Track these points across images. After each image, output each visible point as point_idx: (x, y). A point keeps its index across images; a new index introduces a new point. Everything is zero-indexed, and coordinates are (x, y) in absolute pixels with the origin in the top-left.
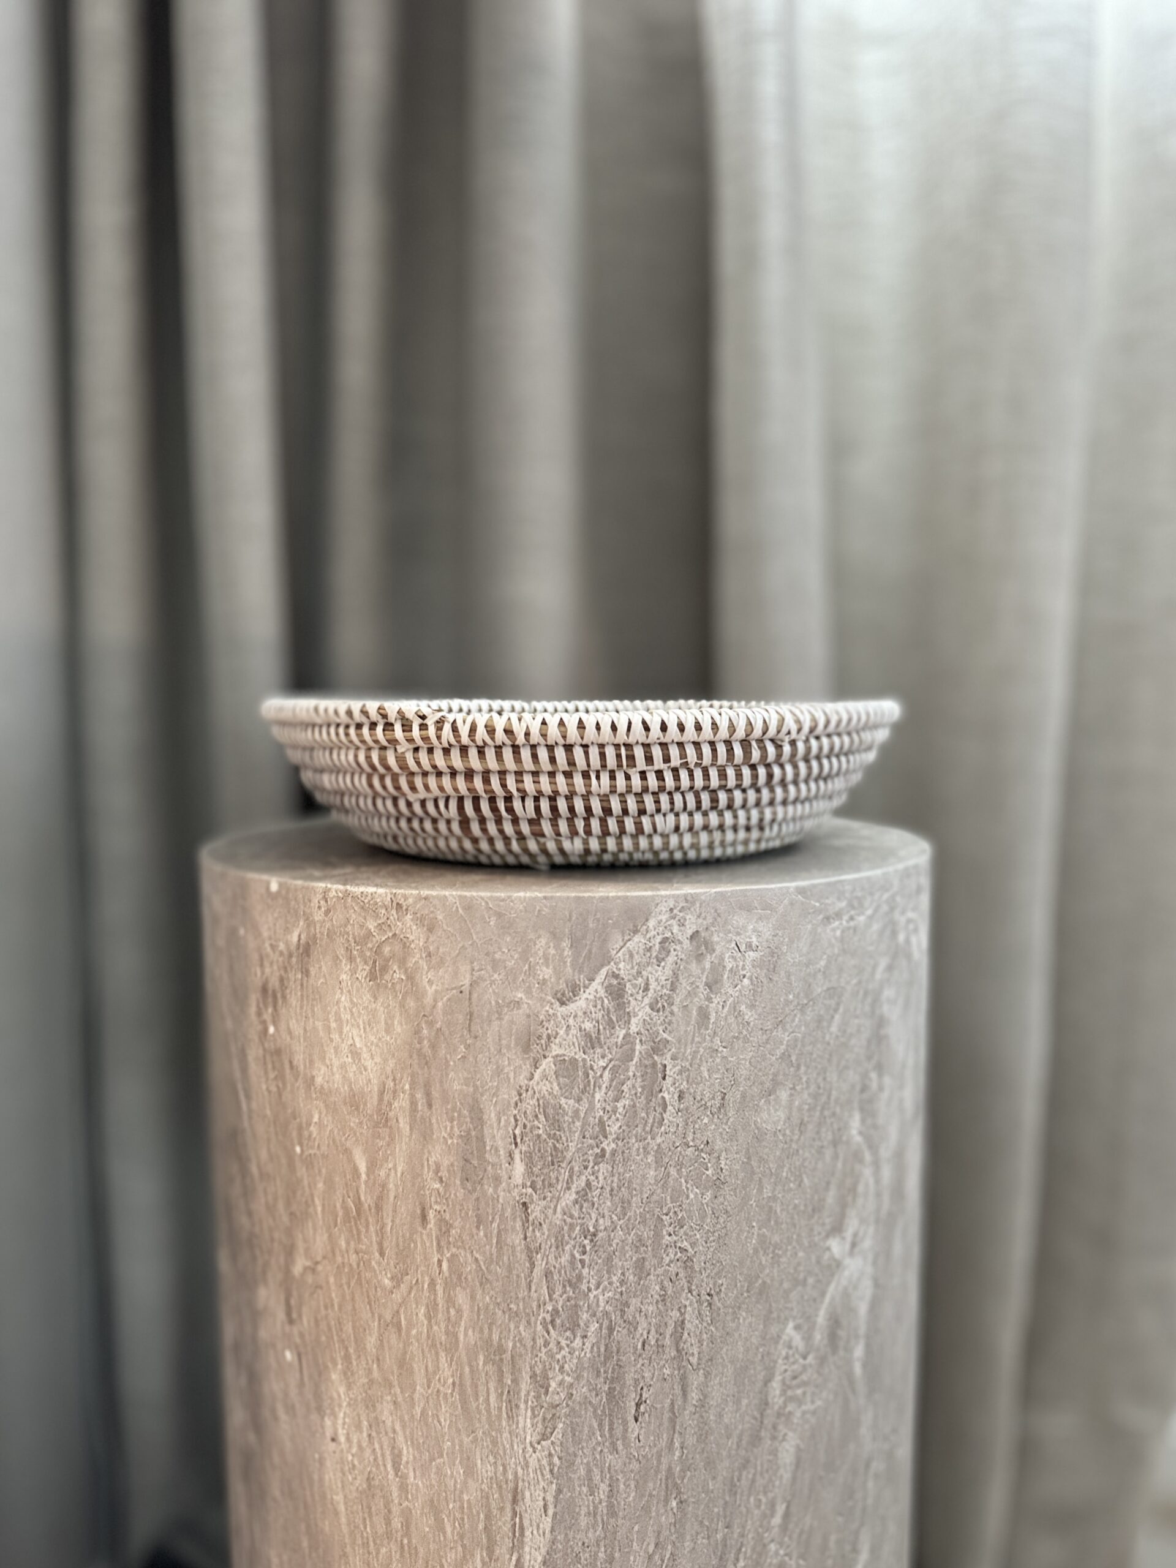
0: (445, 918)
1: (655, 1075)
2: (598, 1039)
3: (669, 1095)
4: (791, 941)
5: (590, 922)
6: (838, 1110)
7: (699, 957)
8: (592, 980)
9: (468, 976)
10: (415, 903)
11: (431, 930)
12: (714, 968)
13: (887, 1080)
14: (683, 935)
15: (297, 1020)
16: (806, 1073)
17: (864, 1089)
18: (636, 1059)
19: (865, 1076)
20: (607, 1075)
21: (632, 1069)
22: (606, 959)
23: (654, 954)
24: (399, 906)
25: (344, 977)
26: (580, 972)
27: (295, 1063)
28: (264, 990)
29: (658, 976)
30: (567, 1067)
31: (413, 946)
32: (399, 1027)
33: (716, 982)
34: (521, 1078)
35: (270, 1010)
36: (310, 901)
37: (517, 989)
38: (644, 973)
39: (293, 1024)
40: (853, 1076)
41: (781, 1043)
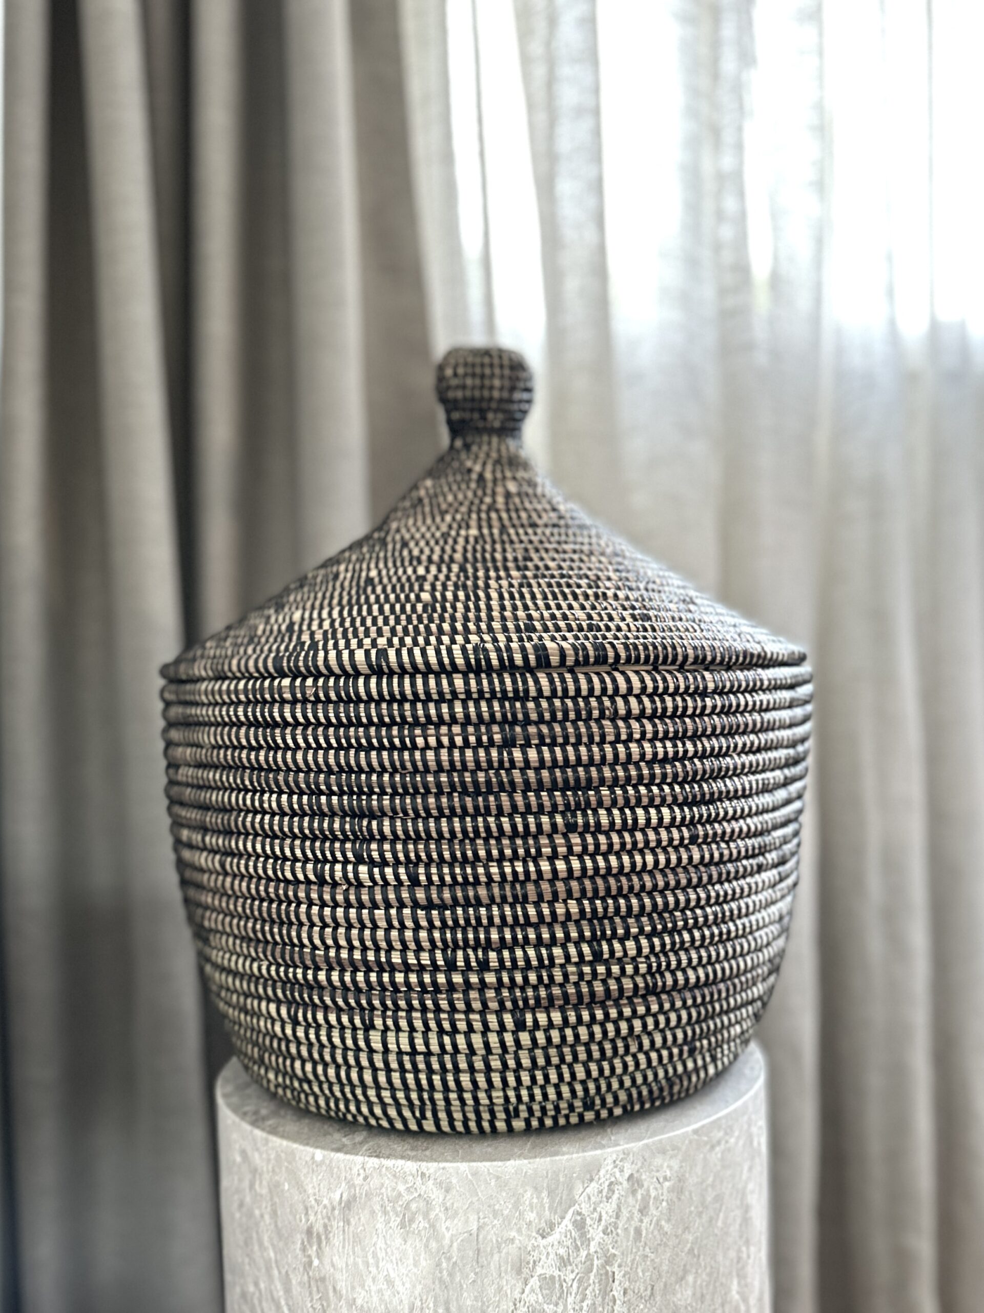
0: (458, 1182)
1: (607, 1279)
2: (569, 1259)
3: (617, 1292)
4: (691, 1168)
5: (561, 1176)
6: (724, 1280)
7: (634, 1192)
8: (563, 1218)
9: (476, 1223)
10: (436, 1172)
11: (447, 1191)
12: (643, 1198)
13: (753, 1249)
14: (623, 1179)
15: (340, 1257)
16: (704, 1260)
17: (739, 1259)
18: (595, 1270)
19: (739, 1251)
20: (575, 1285)
21: (592, 1277)
22: (573, 1202)
23: (604, 1194)
24: (423, 1174)
25: (379, 1226)
26: (555, 1213)
27: (338, 1288)
28: (309, 1232)
29: (608, 1209)
30: (548, 1282)
31: (434, 1203)
32: (425, 1263)
33: (645, 1208)
34: (516, 1292)
35: (315, 1248)
36: (350, 1169)
37: (511, 1229)
38: (598, 1209)
39: (336, 1259)
40: (732, 1254)
41: (687, 1242)
